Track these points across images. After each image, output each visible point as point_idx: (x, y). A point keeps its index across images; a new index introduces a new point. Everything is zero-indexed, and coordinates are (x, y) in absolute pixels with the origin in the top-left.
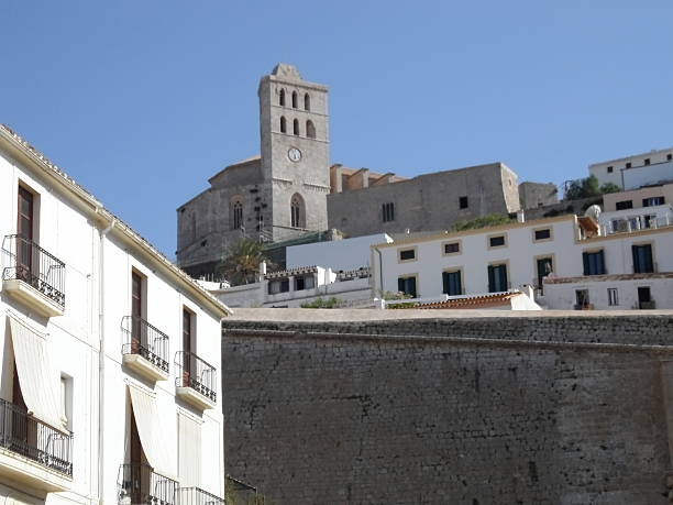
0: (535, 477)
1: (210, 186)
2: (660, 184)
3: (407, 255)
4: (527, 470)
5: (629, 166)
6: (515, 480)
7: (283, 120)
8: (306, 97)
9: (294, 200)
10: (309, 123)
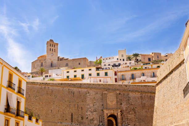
0: (82, 110)
1: (37, 59)
2: (115, 62)
3: (68, 72)
4: (81, 108)
5: (107, 59)
6: (79, 110)
7: (50, 49)
8: (54, 45)
9: (51, 62)
10: (55, 49)
